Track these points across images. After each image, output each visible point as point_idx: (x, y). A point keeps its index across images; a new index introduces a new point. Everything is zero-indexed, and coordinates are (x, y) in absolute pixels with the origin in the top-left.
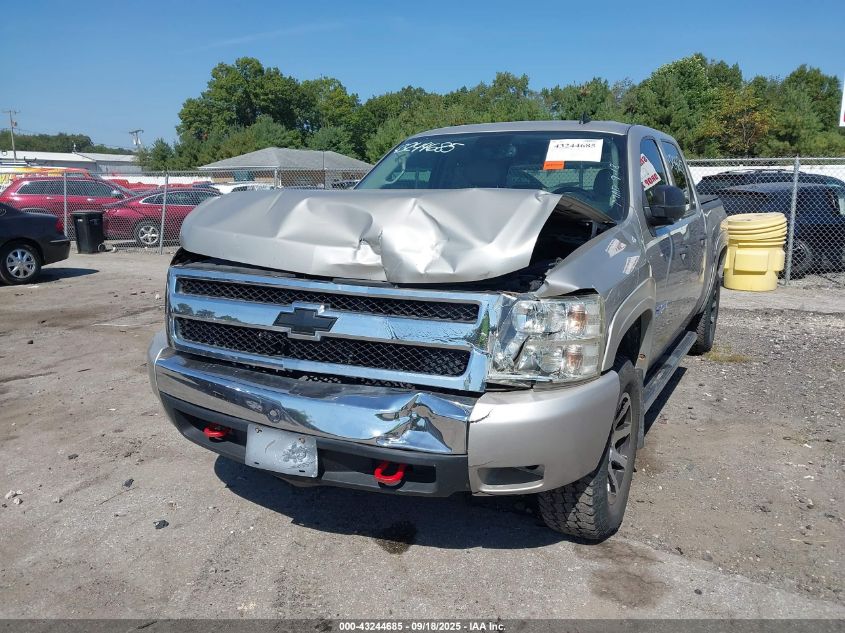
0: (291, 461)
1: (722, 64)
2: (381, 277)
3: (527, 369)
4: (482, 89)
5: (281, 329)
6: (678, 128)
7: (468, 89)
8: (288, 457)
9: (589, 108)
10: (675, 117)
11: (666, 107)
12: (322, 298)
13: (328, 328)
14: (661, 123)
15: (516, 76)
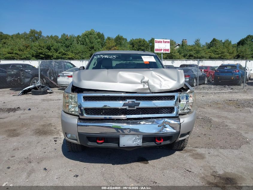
0: (135, 142)
1: (99, 32)
2: (149, 91)
3: (186, 110)
4: (25, 34)
5: (125, 107)
6: (96, 50)
7: (20, 34)
8: (134, 141)
9: (70, 43)
10: (95, 47)
11: (92, 44)
12: (134, 98)
13: (138, 105)
14: (91, 48)
15: (37, 31)
